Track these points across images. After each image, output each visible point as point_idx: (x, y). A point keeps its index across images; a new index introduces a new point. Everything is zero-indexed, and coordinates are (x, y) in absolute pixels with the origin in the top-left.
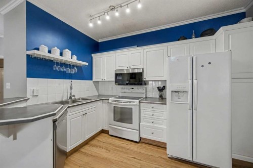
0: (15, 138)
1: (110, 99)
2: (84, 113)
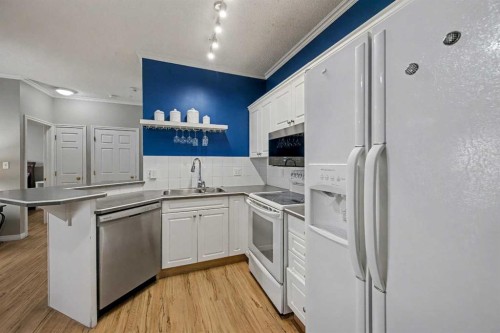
0: (70, 224)
1: (251, 195)
2: (197, 213)
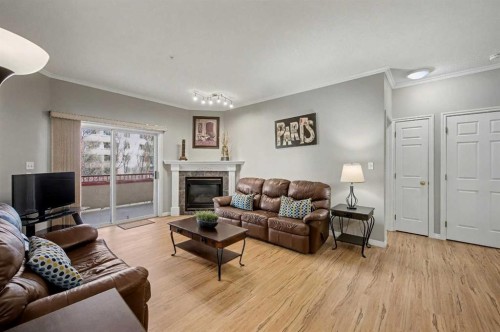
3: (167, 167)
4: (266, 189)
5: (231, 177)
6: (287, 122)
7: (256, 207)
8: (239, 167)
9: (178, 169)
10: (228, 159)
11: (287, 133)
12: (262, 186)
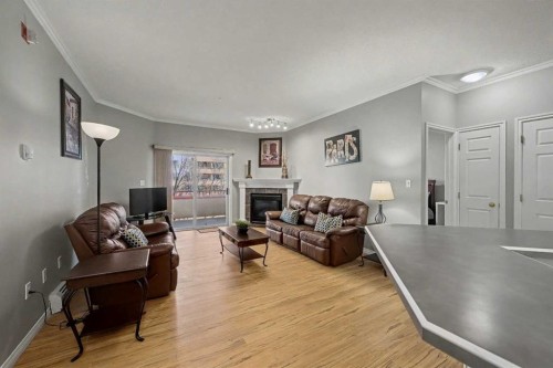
3: (236, 184)
4: (311, 205)
5: (290, 194)
6: (335, 139)
7: (300, 221)
8: (296, 185)
9: (244, 186)
10: (287, 177)
11: (335, 151)
12: (308, 202)
